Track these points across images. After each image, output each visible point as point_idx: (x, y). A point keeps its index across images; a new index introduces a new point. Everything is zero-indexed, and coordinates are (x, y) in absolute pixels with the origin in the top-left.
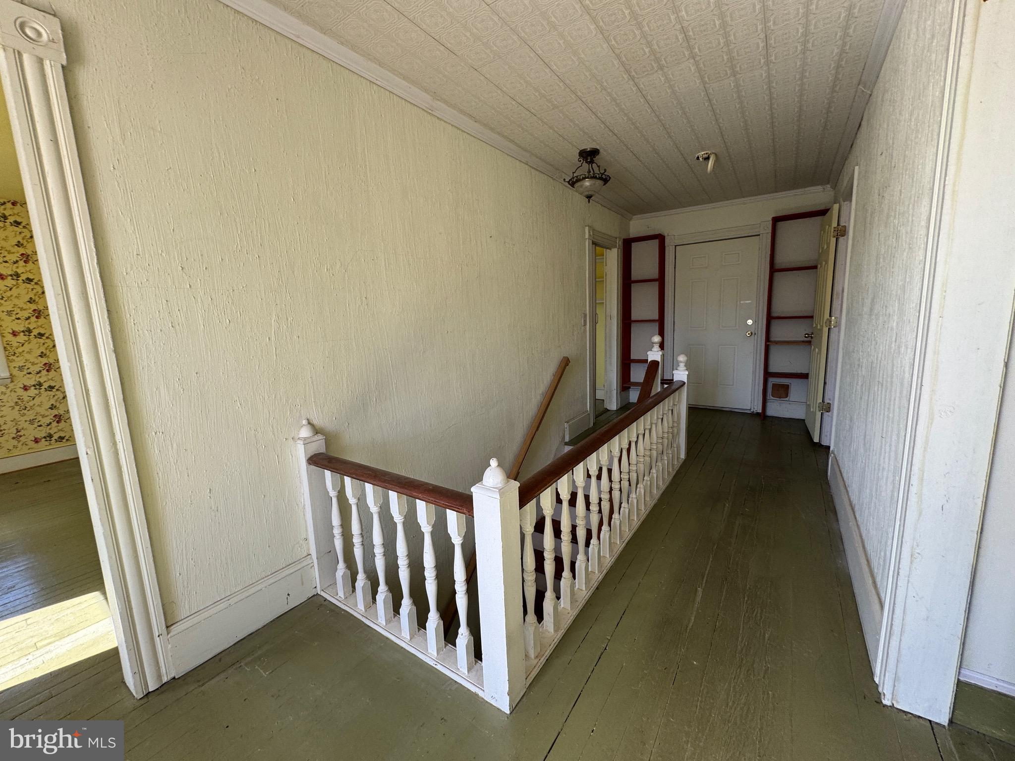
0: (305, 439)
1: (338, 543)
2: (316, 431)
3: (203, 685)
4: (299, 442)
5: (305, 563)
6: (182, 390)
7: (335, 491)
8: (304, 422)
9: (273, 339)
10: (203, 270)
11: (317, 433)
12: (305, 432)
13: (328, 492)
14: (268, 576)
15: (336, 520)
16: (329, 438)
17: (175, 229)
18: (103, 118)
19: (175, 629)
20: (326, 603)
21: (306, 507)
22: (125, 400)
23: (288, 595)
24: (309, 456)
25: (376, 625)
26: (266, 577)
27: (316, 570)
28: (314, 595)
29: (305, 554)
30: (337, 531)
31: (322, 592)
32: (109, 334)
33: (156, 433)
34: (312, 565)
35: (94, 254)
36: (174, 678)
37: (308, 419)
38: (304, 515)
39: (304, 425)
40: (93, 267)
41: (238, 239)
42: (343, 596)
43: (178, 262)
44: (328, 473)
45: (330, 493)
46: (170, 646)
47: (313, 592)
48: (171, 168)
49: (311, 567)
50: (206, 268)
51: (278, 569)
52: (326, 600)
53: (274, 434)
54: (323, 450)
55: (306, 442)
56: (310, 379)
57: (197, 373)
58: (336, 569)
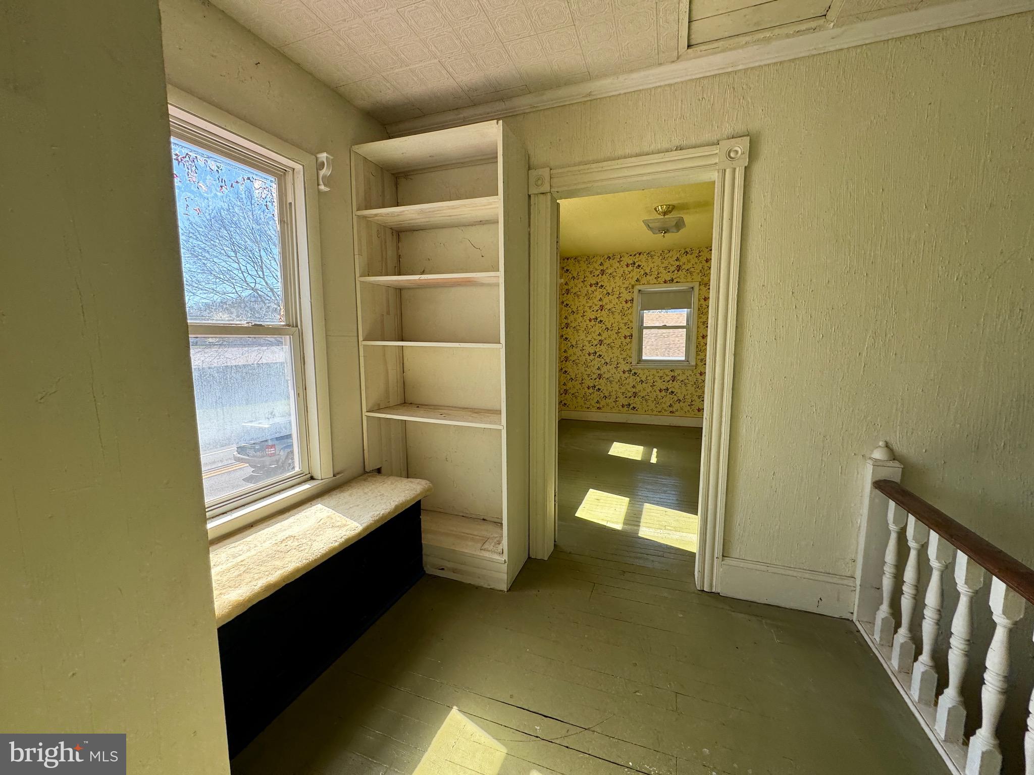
0: (876, 460)
1: (887, 583)
2: (893, 455)
3: (734, 612)
4: (869, 461)
5: (845, 582)
6: (771, 388)
7: (896, 526)
8: (881, 443)
9: (864, 354)
10: (809, 292)
11: (894, 459)
12: (879, 454)
13: (888, 524)
14: (805, 570)
15: (890, 556)
16: (908, 468)
17: (794, 262)
18: (762, 192)
19: (728, 561)
20: (858, 634)
21: (862, 528)
22: (733, 389)
23: (820, 599)
24: (877, 479)
25: (906, 695)
26: (803, 569)
27: (857, 596)
28: (848, 620)
29: (849, 574)
30: (889, 570)
31: (857, 622)
32: (734, 342)
33: (746, 417)
34: (854, 589)
35: (737, 288)
36: (719, 594)
37: (886, 442)
38: (857, 536)
39: (880, 446)
40: (734, 297)
41: (849, 261)
42: (878, 639)
43: (790, 288)
44: (892, 504)
45: (890, 526)
46: (721, 570)
47: (848, 616)
48: (801, 214)
49: (852, 591)
50: (812, 291)
51: (817, 570)
52: (858, 631)
53: (842, 445)
54: (897, 479)
55: (877, 464)
56: (900, 400)
57: (785, 377)
58: (878, 609)
